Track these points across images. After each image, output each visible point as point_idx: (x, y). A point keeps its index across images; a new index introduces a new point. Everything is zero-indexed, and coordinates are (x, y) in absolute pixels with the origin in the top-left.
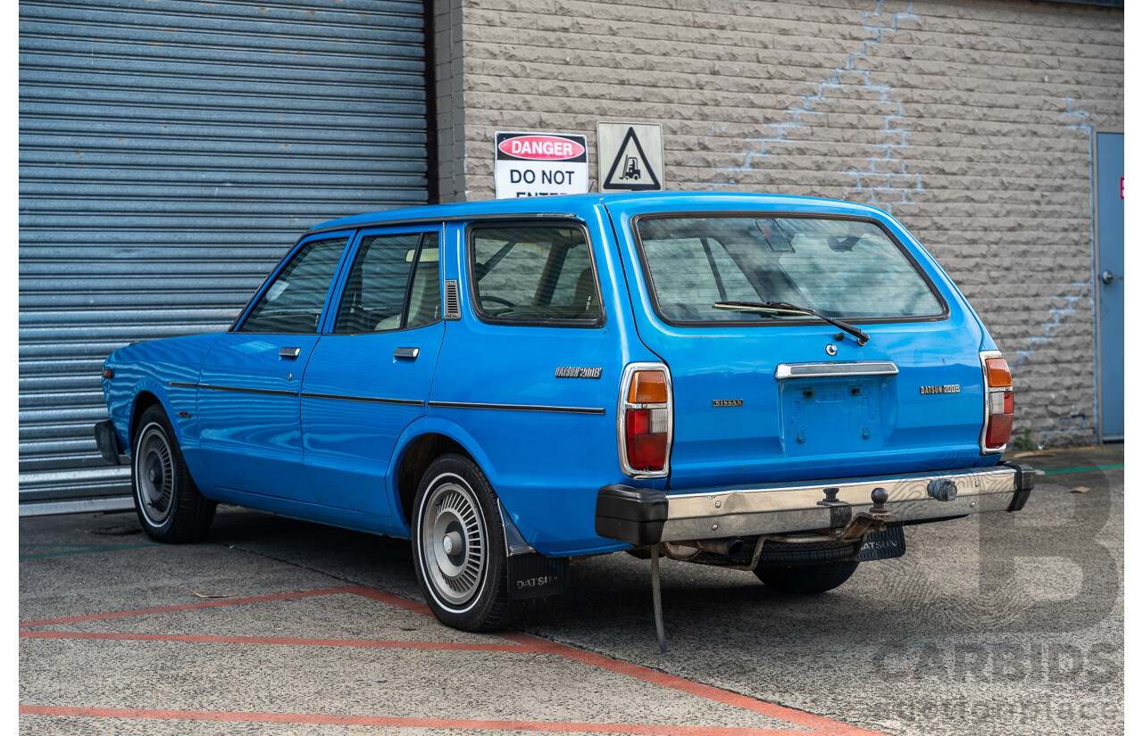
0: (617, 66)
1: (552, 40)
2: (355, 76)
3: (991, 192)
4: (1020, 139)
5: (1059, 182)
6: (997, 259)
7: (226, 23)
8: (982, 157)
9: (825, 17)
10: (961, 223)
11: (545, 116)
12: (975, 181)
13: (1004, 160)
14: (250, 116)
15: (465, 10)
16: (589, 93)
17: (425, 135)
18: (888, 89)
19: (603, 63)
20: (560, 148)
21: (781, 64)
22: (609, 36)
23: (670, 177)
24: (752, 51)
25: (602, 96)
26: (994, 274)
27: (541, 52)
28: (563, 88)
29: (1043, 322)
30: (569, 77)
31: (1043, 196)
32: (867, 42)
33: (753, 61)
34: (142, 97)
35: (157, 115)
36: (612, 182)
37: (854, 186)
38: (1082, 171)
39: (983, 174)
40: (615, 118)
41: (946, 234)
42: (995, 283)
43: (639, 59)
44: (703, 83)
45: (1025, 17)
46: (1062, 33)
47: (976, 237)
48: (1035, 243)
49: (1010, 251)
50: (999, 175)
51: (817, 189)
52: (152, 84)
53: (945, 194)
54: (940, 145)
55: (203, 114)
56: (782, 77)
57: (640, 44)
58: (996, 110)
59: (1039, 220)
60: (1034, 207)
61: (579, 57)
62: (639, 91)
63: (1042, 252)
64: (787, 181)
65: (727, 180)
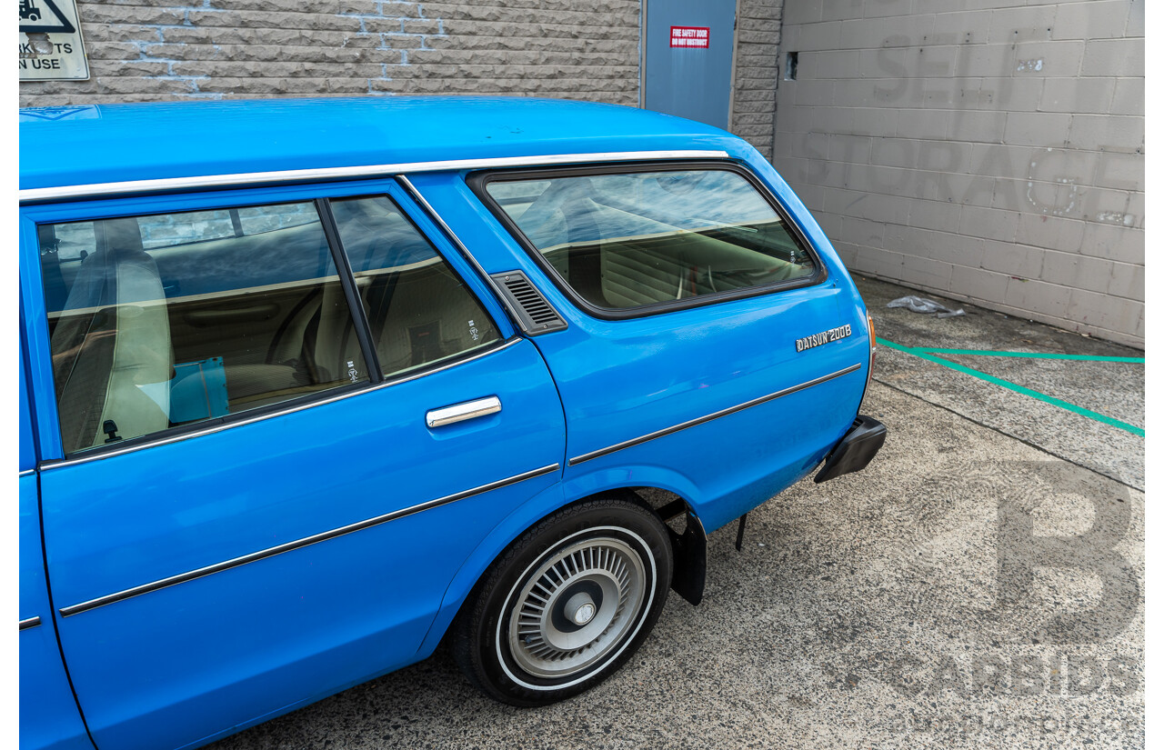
3: (528, 39)
5: (604, 29)
10: (493, 71)
12: (510, 27)
31: (587, 43)
37: (356, 30)
38: (629, 18)
39: (519, 19)
41: (477, 82)
47: (511, 85)
48: (577, 90)
50: (537, 22)
51: (309, 33)
53: (474, 41)
59: (581, 68)
60: (576, 55)
63: (585, 98)
64: (266, 23)
65: (181, 22)
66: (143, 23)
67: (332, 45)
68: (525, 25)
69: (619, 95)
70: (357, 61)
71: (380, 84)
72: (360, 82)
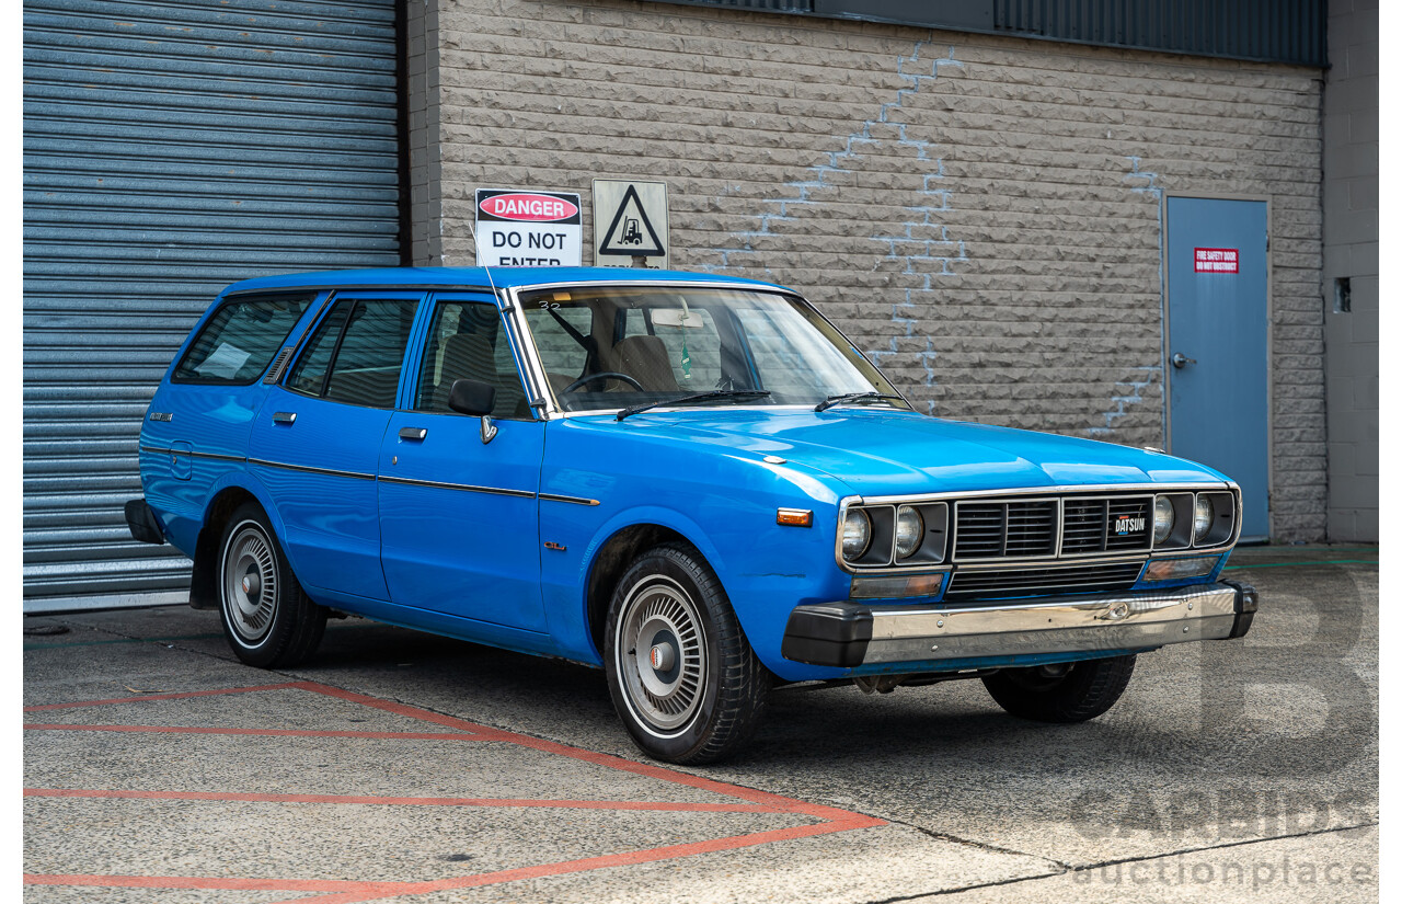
0: (616, 115)
1: (541, 86)
2: (317, 124)
3: (1045, 263)
4: (1078, 202)
5: (1123, 252)
6: (1052, 339)
7: (171, 63)
8: (1034, 223)
9: (855, 62)
10: (1011, 297)
11: (533, 172)
12: (1027, 250)
13: (1060, 226)
14: (197, 169)
15: (442, 52)
16: (584, 146)
17: (397, 192)
18: (926, 144)
19: (599, 112)
20: (550, 208)
21: (803, 115)
22: (607, 82)
23: (676, 242)
24: (771, 100)
25: (598, 150)
26: (1048, 355)
27: (528, 99)
28: (553, 140)
29: (1105, 411)
30: (561, 128)
31: (1104, 268)
32: (902, 91)
33: (772, 112)
34: (74, 145)
35: (91, 167)
36: (609, 247)
37: (888, 254)
38: (1149, 239)
39: (1036, 241)
40: (613, 174)
41: (994, 310)
42: (1050, 366)
43: (641, 109)
44: (714, 136)
45: (1084, 65)
46: (1127, 83)
47: (1028, 314)
48: (1095, 322)
49: (1067, 330)
50: (1054, 244)
51: (845, 257)
52: (85, 132)
53: (992, 265)
54: (986, 209)
55: (144, 166)
56: (805, 130)
57: (643, 91)
58: (1051, 171)
59: (1100, 295)
60: (1094, 280)
61: (573, 105)
62: (640, 145)
63: (1104, 331)
64: (810, 247)
65: (742, 245)
66: (715, 247)
67: (864, 269)
68: (1042, 248)
69: (1140, 328)
70: (885, 286)
71: (905, 310)
72: (886, 308)
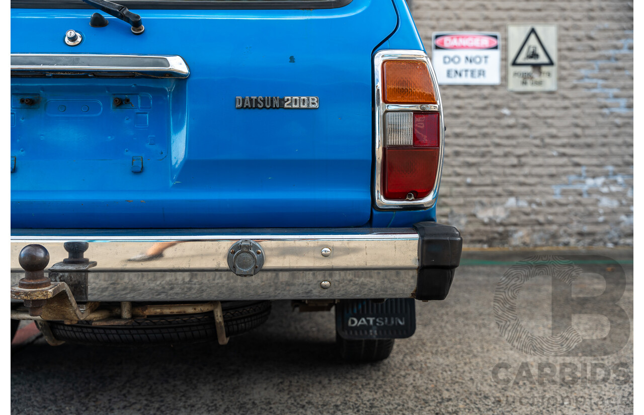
16: (502, 7)
23: (562, 58)
25: (511, 9)
28: (483, 5)
36: (517, 62)
40: (521, 22)
65: (609, 58)
66: (589, 60)
